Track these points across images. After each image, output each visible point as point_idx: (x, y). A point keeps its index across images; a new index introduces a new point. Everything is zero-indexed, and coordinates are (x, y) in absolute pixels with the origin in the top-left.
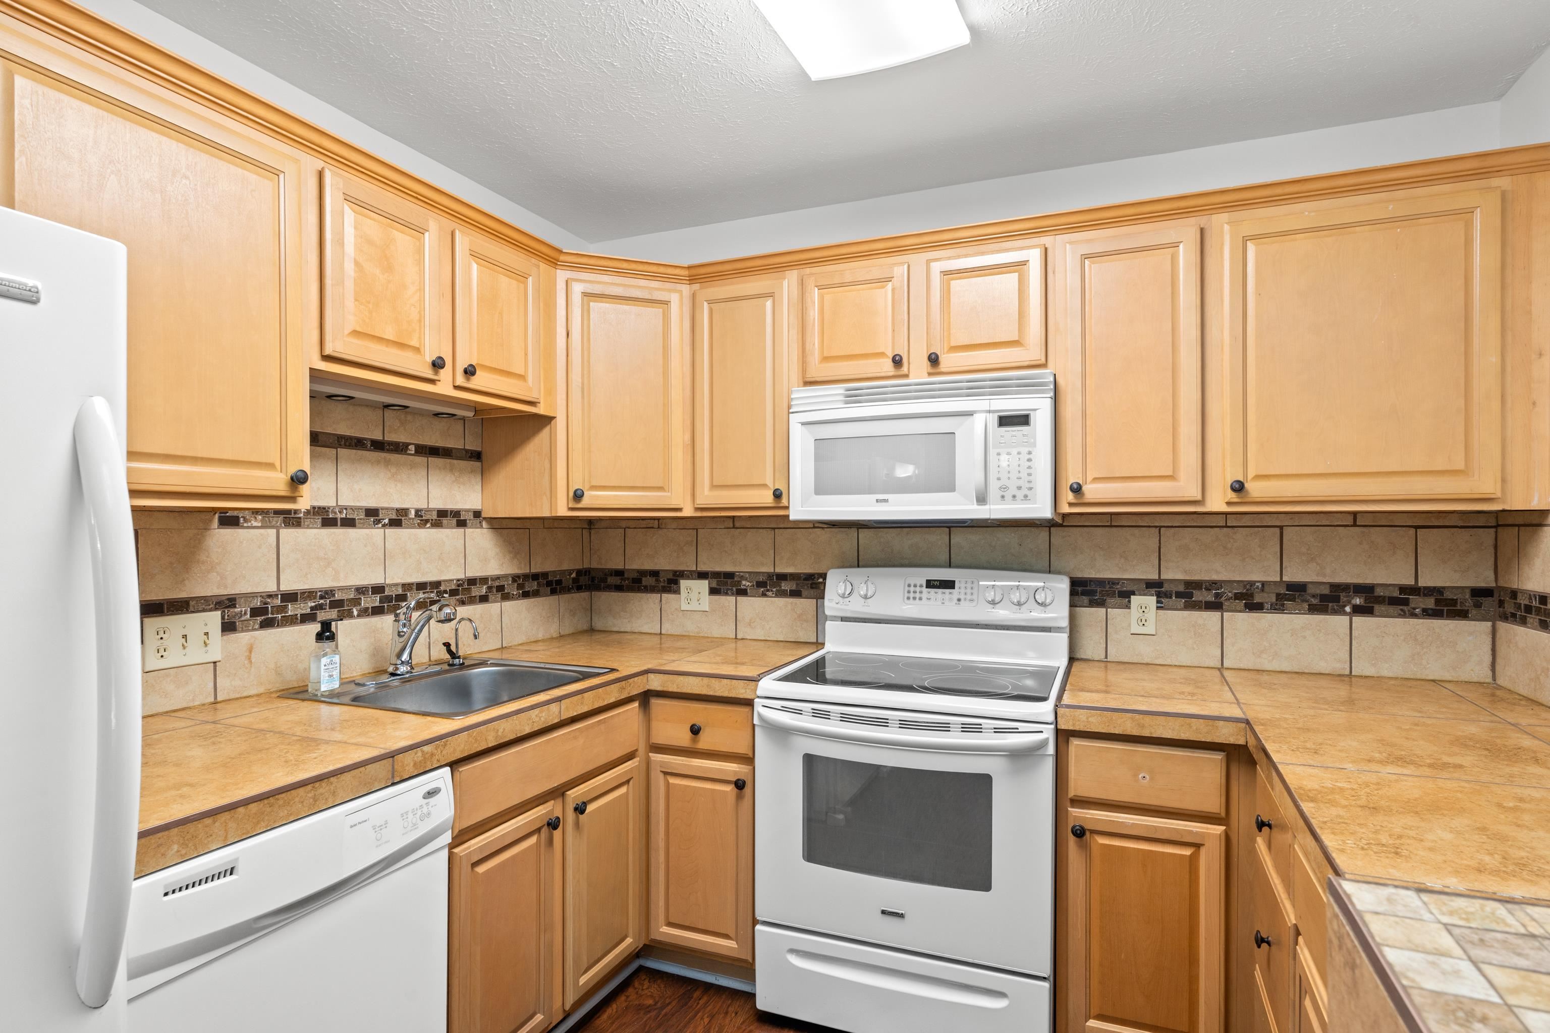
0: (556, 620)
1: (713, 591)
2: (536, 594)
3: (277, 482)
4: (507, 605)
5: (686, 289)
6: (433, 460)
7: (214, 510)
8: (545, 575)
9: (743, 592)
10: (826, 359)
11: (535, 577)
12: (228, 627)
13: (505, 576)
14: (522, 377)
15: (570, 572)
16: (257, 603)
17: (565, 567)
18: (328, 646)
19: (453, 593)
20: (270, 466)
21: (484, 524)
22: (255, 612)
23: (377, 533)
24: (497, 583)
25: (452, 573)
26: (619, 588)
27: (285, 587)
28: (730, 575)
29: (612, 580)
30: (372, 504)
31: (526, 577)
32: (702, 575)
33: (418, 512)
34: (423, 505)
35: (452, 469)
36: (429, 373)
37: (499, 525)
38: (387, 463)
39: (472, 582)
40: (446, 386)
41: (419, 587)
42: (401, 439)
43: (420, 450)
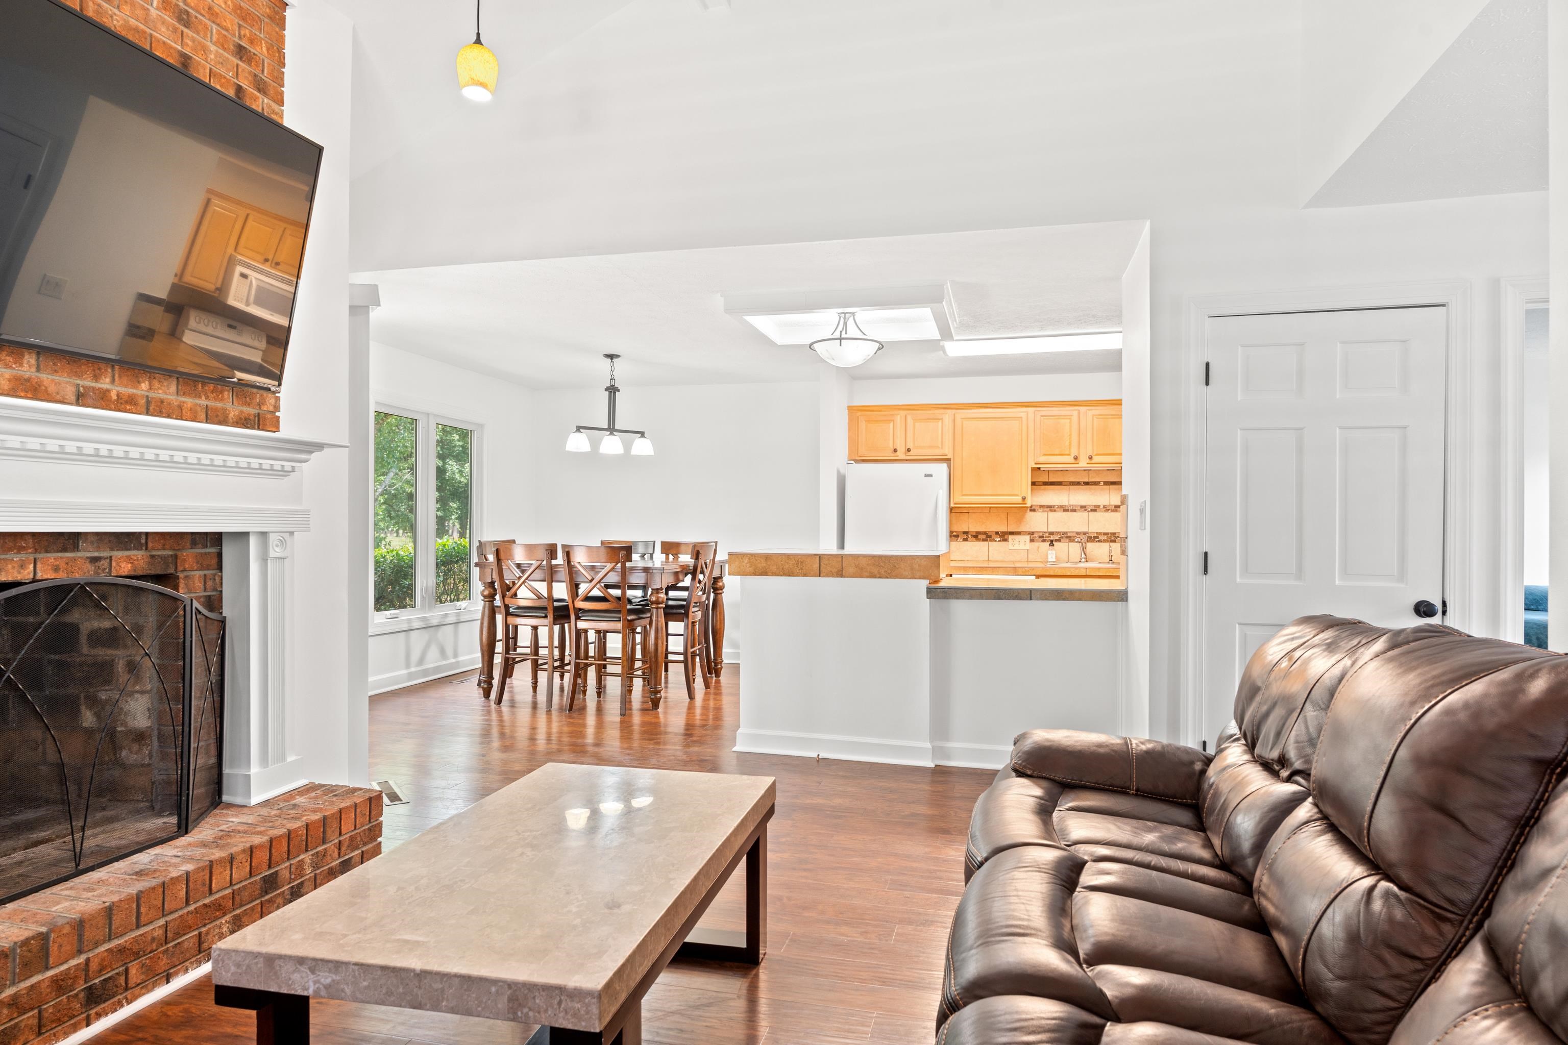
3: (1018, 499)
6: (1112, 486)
12: (1032, 540)
16: (1041, 535)
20: (1017, 495)
22: (1040, 537)
23: (1086, 514)
27: (1050, 530)
30: (1083, 504)
33: (1104, 507)
34: (1107, 503)
36: (1073, 461)
38: (1090, 489)
40: (1083, 463)
41: (1105, 534)
42: (1098, 480)
43: (1106, 483)
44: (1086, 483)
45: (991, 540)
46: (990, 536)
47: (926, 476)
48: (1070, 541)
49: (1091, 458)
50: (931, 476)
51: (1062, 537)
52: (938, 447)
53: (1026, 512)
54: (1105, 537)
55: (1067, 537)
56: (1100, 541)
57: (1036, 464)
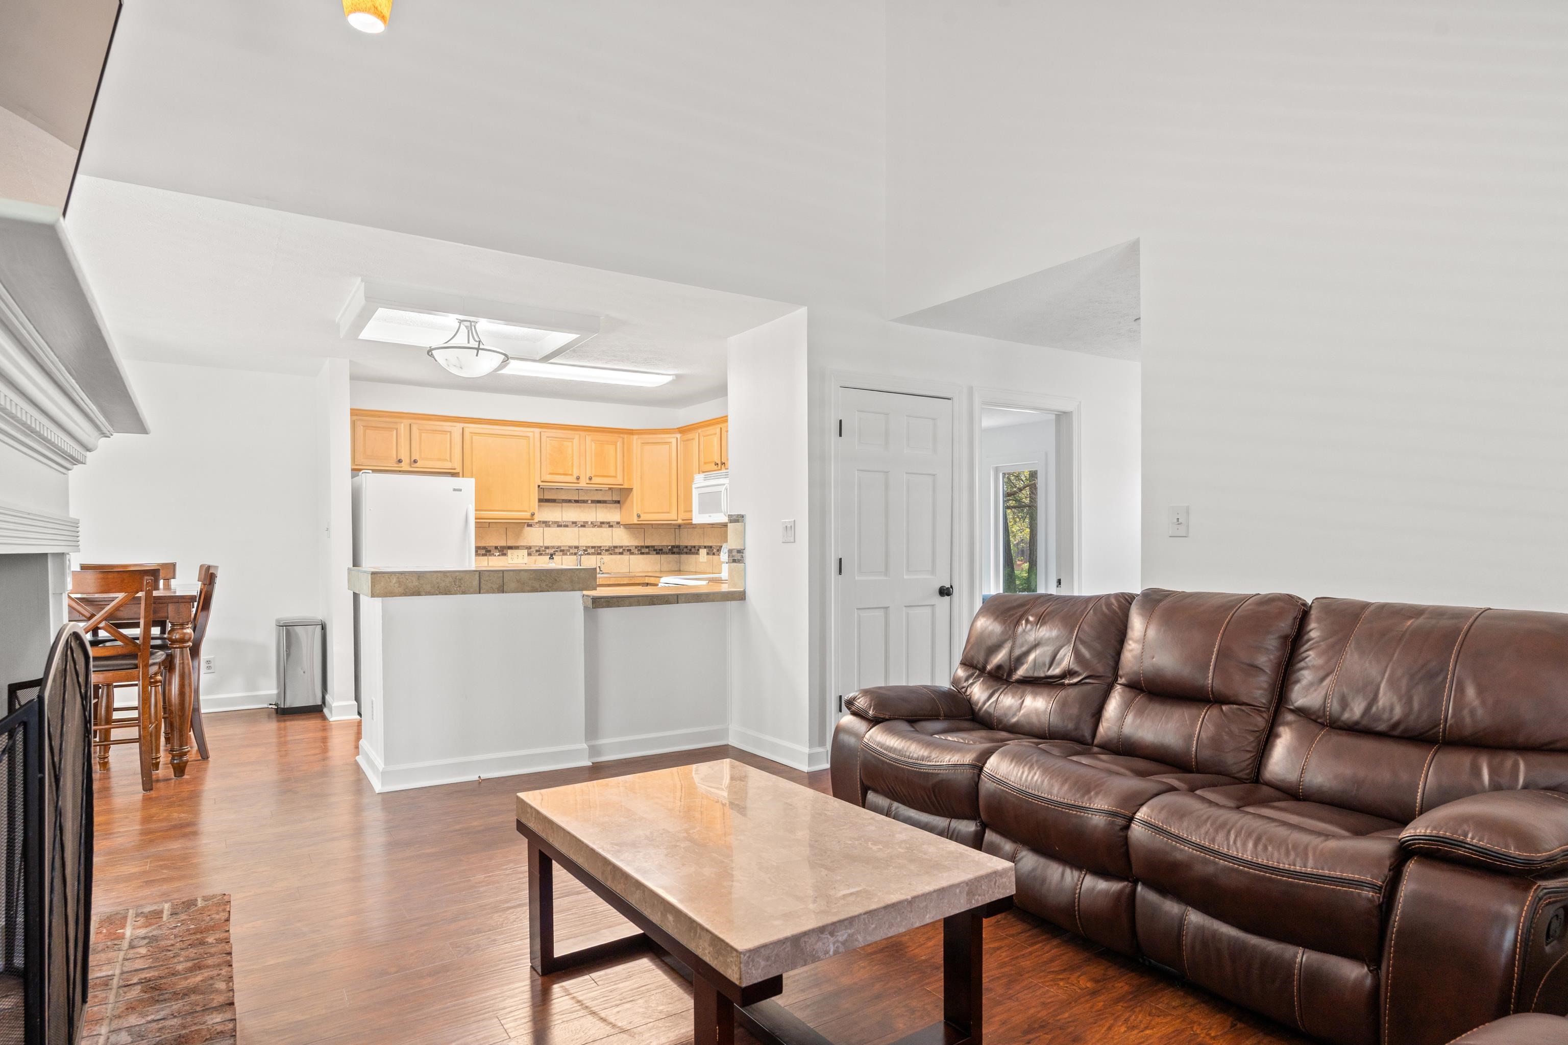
0: (659, 565)
1: (708, 554)
2: (648, 553)
3: (528, 515)
4: (632, 556)
5: (679, 436)
6: (598, 505)
7: (525, 523)
8: (653, 547)
9: (714, 554)
10: (705, 463)
11: (647, 547)
12: (529, 554)
13: (632, 546)
14: (615, 477)
15: (667, 546)
16: (537, 549)
17: (664, 544)
18: (551, 561)
19: (607, 550)
20: (526, 511)
21: (622, 527)
22: (537, 551)
23: (576, 529)
24: (627, 548)
25: (607, 543)
26: (687, 553)
27: (546, 545)
28: (711, 547)
29: (685, 550)
30: (574, 520)
31: (642, 547)
32: (705, 547)
33: (592, 523)
34: (594, 520)
35: (606, 508)
36: (576, 481)
37: (628, 527)
38: (580, 507)
39: (616, 547)
40: (583, 484)
41: (593, 547)
42: (585, 498)
43: (593, 502)
44: (577, 501)
45: (490, 555)
46: (490, 551)
47: (455, 490)
48: (564, 554)
49: (590, 479)
50: (460, 490)
51: (557, 551)
52: (446, 460)
53: (523, 527)
54: (593, 550)
55: (561, 551)
56: (589, 554)
57: (542, 482)
